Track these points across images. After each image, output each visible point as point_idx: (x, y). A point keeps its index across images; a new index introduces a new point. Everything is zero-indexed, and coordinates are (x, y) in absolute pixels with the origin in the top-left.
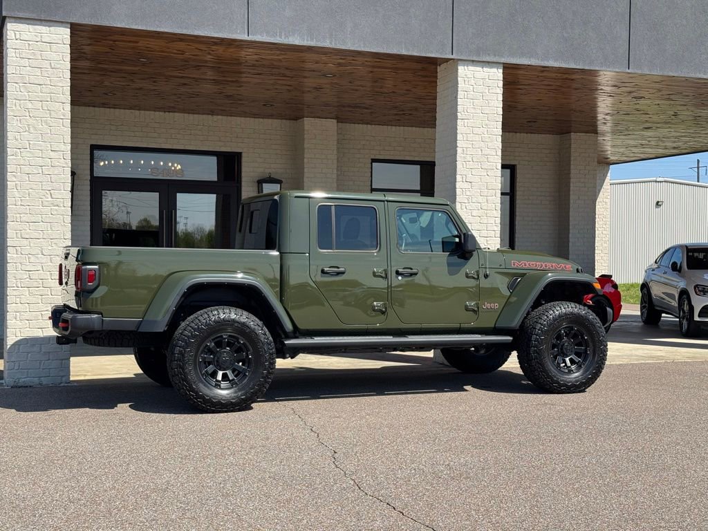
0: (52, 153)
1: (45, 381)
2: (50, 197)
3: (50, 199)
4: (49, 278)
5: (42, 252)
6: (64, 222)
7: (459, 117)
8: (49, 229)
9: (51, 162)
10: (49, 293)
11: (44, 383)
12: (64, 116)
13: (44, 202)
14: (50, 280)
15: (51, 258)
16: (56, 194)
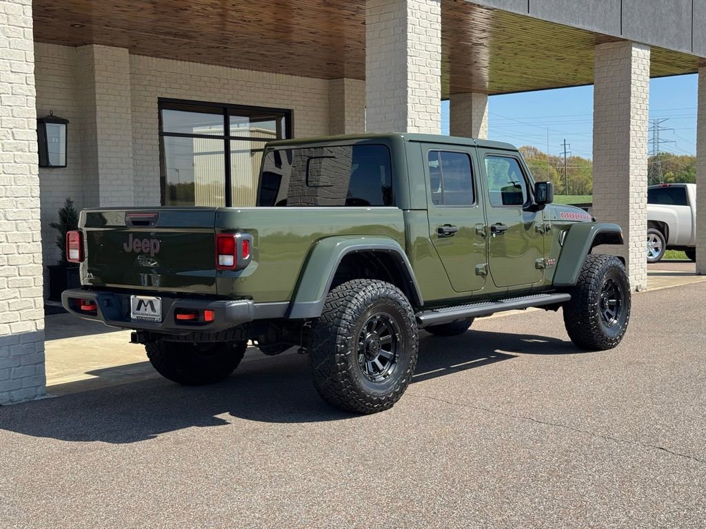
0: (12, 75)
1: (16, 396)
2: (11, 137)
3: (12, 141)
4: (16, 252)
5: (5, 216)
6: (30, 173)
7: (409, 54)
8: (13, 183)
9: (12, 88)
10: (17, 273)
11: (16, 399)
12: (26, 23)
13: (5, 145)
14: (17, 255)
15: (17, 224)
16: (20, 134)
